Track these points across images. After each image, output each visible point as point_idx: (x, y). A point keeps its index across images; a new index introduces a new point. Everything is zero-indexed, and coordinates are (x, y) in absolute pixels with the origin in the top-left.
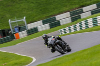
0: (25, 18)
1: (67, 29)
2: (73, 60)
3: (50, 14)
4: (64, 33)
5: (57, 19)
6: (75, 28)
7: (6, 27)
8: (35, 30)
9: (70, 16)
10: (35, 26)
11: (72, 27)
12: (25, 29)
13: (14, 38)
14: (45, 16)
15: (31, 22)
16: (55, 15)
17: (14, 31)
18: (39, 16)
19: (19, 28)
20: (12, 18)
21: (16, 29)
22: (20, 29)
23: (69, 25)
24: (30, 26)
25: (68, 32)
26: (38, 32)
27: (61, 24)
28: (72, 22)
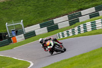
0: (22, 21)
1: (65, 32)
2: (71, 64)
3: (48, 18)
4: (62, 37)
5: (55, 23)
6: (73, 32)
7: (3, 31)
8: (32, 34)
10: (32, 30)
11: (70, 31)
12: (22, 32)
13: (11, 42)
14: (43, 19)
15: (29, 26)
16: (52, 19)
17: (11, 34)
20: (9, 21)
21: (13, 32)
22: (17, 33)
23: (67, 29)
24: (28, 30)
25: (66, 36)
26: (35, 35)
28: (70, 25)
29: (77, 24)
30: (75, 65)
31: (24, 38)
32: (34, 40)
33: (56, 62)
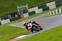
0: (27, 5)
1: (53, 12)
2: (57, 31)
3: (43, 3)
4: (51, 15)
5: (47, 6)
6: (58, 11)
7: (15, 11)
8: (34, 13)
9: (55, 4)
10: (33, 10)
11: (56, 11)
12: (27, 12)
13: (21, 18)
14: (40, 4)
15: (31, 8)
17: (21, 13)
18: (36, 4)
19: (24, 11)
20: (19, 5)
21: (22, 12)
23: (54, 10)
24: (31, 10)
25: (54, 14)
26: (35, 14)
27: (50, 9)
28: (56, 7)
29: (60, 6)
30: (59, 31)
31: (28, 15)
32: (34, 17)
33: (47, 30)
